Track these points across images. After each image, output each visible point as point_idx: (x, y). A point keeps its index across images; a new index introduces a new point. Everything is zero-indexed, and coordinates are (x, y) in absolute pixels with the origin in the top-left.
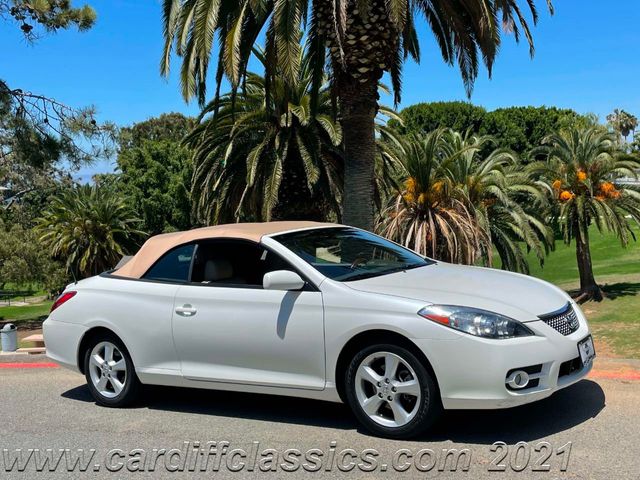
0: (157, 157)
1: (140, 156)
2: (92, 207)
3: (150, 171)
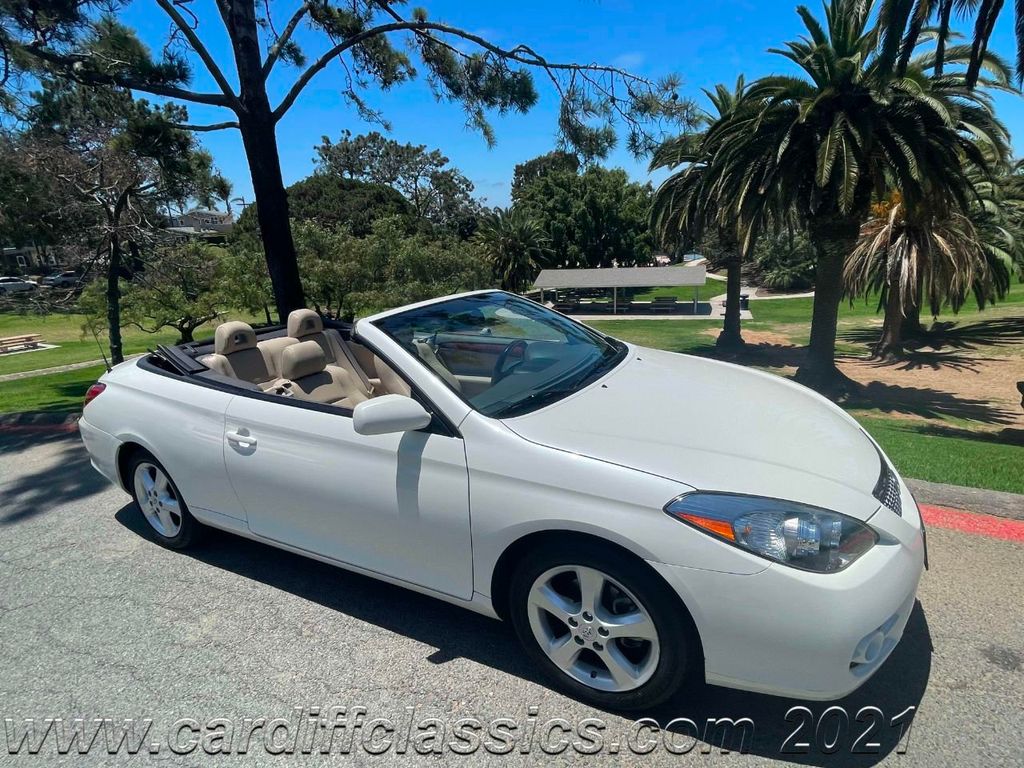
0: (561, 185)
1: (547, 184)
2: (513, 228)
3: (556, 197)
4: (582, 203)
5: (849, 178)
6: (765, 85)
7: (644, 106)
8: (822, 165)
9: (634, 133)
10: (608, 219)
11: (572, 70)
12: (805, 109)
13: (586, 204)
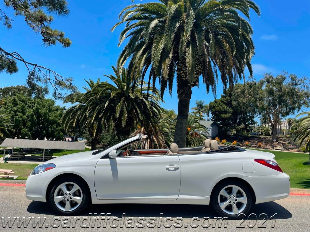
1: (15, 99)
3: (19, 106)
4: (32, 110)
5: (125, 116)
6: (102, 85)
7: (60, 84)
8: (117, 111)
9: (55, 92)
10: (44, 119)
11: (35, 66)
12: (113, 94)
13: (34, 111)
